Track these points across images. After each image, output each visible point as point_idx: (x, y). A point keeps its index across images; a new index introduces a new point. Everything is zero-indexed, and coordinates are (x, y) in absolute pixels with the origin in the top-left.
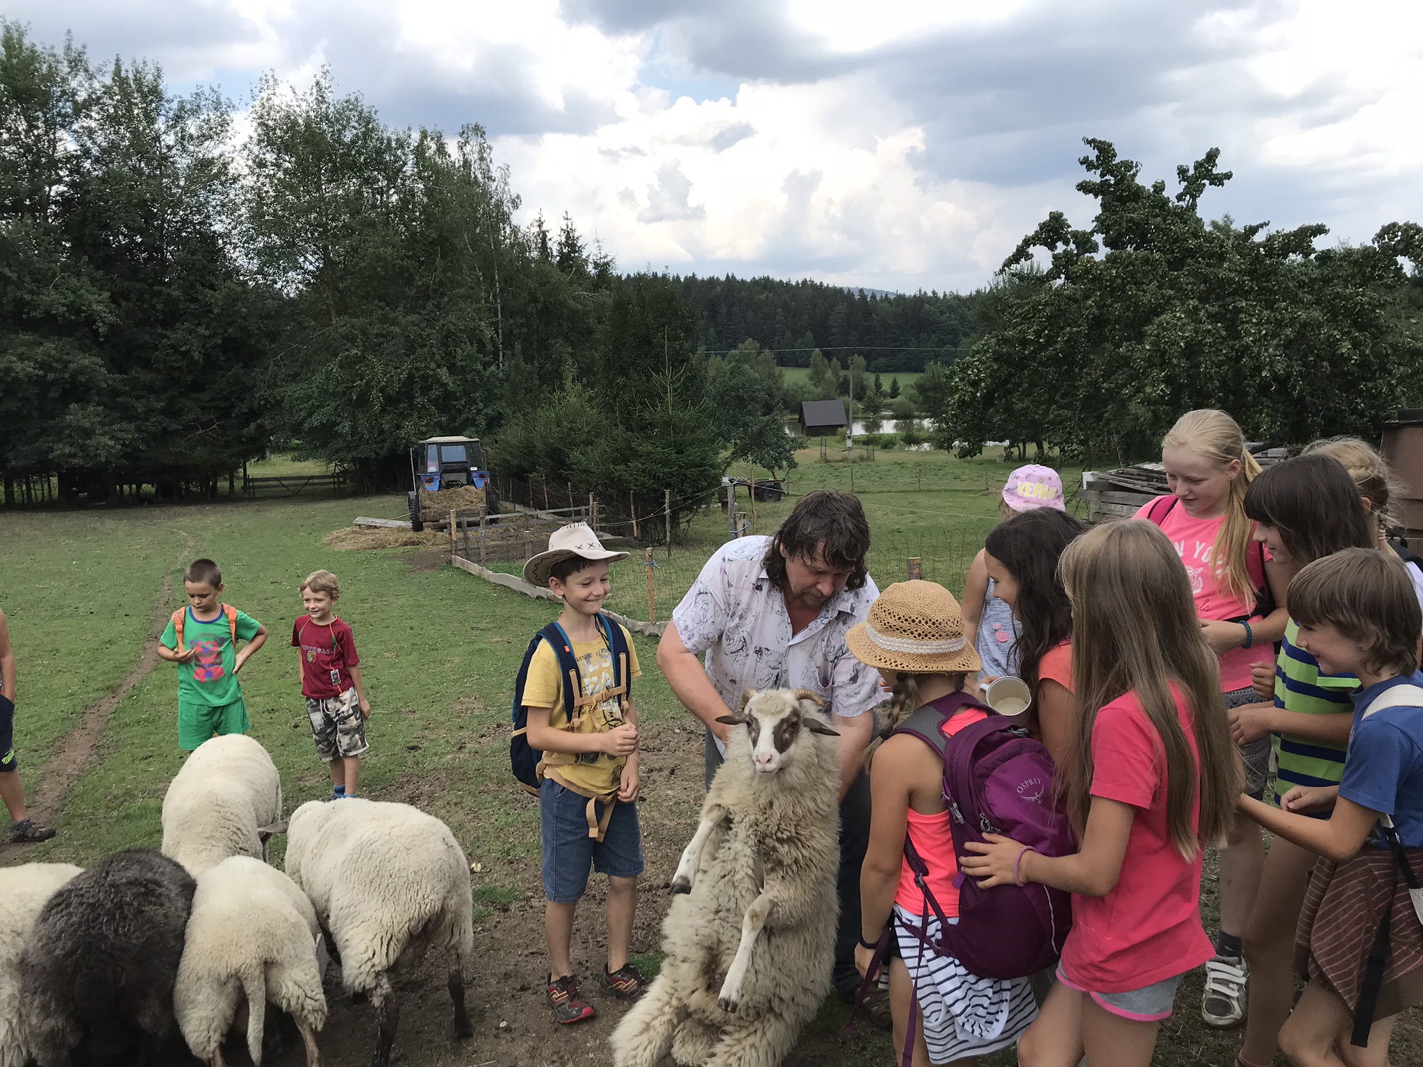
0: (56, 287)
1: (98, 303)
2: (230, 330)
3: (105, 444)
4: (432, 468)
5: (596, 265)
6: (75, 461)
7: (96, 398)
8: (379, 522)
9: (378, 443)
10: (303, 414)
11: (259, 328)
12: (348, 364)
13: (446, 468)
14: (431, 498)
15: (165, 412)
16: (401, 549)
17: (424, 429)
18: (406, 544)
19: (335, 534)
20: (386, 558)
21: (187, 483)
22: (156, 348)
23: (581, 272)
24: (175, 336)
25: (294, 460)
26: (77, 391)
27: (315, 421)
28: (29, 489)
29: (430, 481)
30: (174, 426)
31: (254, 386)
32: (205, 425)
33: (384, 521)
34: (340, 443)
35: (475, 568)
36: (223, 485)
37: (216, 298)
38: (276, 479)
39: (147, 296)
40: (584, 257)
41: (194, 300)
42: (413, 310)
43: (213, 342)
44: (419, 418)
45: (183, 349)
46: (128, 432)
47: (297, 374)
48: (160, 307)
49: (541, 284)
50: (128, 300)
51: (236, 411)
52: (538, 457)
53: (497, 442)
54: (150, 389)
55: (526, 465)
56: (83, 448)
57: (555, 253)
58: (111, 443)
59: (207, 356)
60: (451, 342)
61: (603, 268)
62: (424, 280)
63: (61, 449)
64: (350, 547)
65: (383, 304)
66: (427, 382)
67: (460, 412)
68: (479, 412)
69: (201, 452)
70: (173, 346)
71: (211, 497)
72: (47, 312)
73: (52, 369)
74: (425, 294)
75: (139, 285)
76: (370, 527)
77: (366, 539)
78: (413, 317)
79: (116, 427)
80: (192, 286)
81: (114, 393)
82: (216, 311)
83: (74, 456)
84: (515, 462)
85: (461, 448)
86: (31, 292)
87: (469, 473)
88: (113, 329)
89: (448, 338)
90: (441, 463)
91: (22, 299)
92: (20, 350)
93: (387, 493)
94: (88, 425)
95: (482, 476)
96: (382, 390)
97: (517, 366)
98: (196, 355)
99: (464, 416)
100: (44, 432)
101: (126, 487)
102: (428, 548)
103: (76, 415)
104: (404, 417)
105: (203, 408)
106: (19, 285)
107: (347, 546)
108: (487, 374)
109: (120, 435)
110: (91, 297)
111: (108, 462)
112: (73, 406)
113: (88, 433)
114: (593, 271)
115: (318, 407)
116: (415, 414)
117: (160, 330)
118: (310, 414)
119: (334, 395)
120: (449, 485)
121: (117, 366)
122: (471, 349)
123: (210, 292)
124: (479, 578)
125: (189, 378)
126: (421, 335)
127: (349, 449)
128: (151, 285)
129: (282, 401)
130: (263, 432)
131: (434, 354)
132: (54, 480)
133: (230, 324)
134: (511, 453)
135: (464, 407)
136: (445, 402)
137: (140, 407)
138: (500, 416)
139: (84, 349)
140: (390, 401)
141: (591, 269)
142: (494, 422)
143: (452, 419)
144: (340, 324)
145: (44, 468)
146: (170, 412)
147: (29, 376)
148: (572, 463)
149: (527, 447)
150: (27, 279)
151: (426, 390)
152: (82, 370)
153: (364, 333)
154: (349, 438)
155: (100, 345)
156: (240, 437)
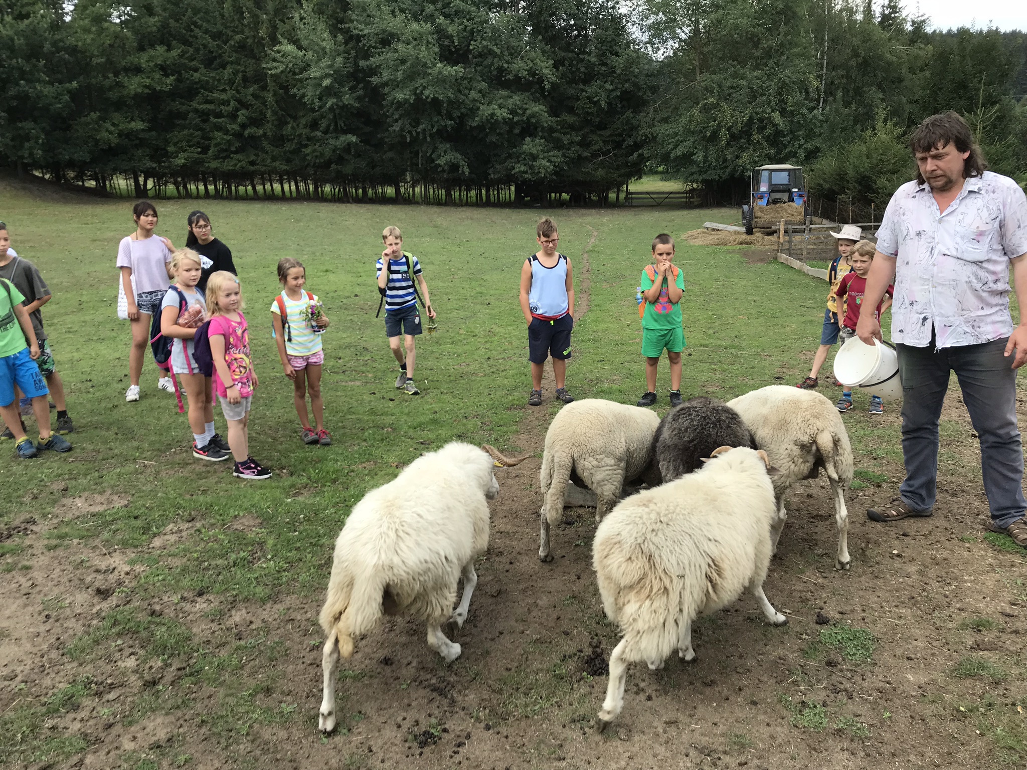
0: (522, 58)
1: (546, 68)
2: (626, 85)
3: (544, 166)
4: (764, 188)
5: (913, 22)
6: (526, 176)
7: (540, 134)
8: (721, 226)
9: (721, 169)
10: (671, 146)
11: (646, 84)
12: (706, 109)
13: (774, 189)
14: (762, 211)
15: (581, 144)
16: (738, 247)
17: (757, 159)
18: (741, 243)
19: (690, 233)
20: (728, 252)
21: (590, 194)
22: (578, 99)
23: (900, 31)
24: (591, 90)
25: (661, 180)
26: (529, 129)
27: (679, 152)
28: (498, 193)
29: (761, 198)
30: (586, 154)
31: (639, 126)
32: (605, 154)
33: (725, 226)
34: (695, 169)
35: (797, 264)
36: (612, 196)
37: (619, 62)
38: (647, 193)
39: (575, 62)
40: (903, 16)
41: (605, 64)
42: (757, 67)
43: (614, 94)
44: (754, 150)
45: (595, 99)
46: (557, 156)
47: (669, 117)
48: (582, 69)
49: (864, 42)
50: (564, 65)
51: (625, 144)
52: (848, 182)
53: (812, 171)
54: (572, 127)
55: (836, 188)
56: (531, 167)
57: (878, 15)
58: (548, 164)
59: (609, 104)
60: (784, 91)
61: (918, 26)
62: (769, 43)
63: (519, 168)
64: (701, 243)
65: (735, 63)
66: (762, 122)
67: (785, 146)
68: (800, 146)
69: (600, 172)
70: (588, 98)
71: (603, 204)
72: (516, 76)
73: (517, 114)
74: (768, 54)
75: (570, 55)
76: (714, 230)
77: (712, 238)
78: (758, 73)
79: (551, 154)
80: (604, 54)
81: (551, 130)
82: (618, 72)
83: (526, 172)
84: (826, 186)
85: (786, 173)
86: (508, 62)
87: (791, 193)
88: (554, 86)
89: (783, 88)
90: (770, 185)
91: (502, 67)
92: (501, 101)
93: (725, 206)
94: (535, 152)
95: (801, 196)
96: (729, 129)
97: (837, 110)
98: (603, 104)
99: (788, 150)
100: (510, 156)
101: (553, 195)
102: (758, 247)
103: (530, 145)
104: (742, 149)
105: (604, 142)
106: (500, 57)
107: (698, 242)
108: (810, 116)
109: (553, 159)
110: (543, 64)
111: (545, 177)
112: (528, 139)
113: (534, 158)
114: (910, 28)
115: (681, 142)
116: (752, 147)
117: (581, 86)
118: (676, 147)
119: (693, 133)
120: (775, 202)
121: (553, 112)
122: (799, 97)
123: (614, 58)
124: (799, 271)
125: (598, 120)
126: (761, 87)
127: (700, 173)
128: (578, 55)
129: (656, 137)
130: (642, 159)
131: (770, 101)
132: (513, 188)
133: (626, 81)
134: (824, 180)
135: (789, 142)
136: (775, 139)
137: (566, 139)
138: (817, 150)
139: (536, 100)
140: (734, 137)
141: (909, 27)
142: (812, 155)
143: (779, 152)
144: (703, 79)
145: (508, 179)
146: (584, 144)
147: (504, 119)
148: (878, 188)
149: (839, 175)
150: (506, 53)
151: (762, 129)
152: (533, 115)
153: (720, 86)
154: (701, 165)
155: (545, 97)
156: (627, 163)
